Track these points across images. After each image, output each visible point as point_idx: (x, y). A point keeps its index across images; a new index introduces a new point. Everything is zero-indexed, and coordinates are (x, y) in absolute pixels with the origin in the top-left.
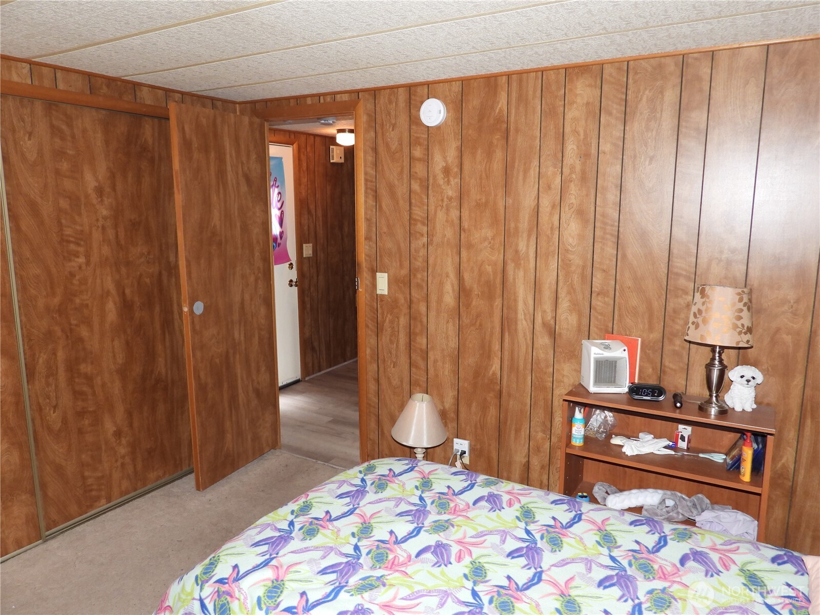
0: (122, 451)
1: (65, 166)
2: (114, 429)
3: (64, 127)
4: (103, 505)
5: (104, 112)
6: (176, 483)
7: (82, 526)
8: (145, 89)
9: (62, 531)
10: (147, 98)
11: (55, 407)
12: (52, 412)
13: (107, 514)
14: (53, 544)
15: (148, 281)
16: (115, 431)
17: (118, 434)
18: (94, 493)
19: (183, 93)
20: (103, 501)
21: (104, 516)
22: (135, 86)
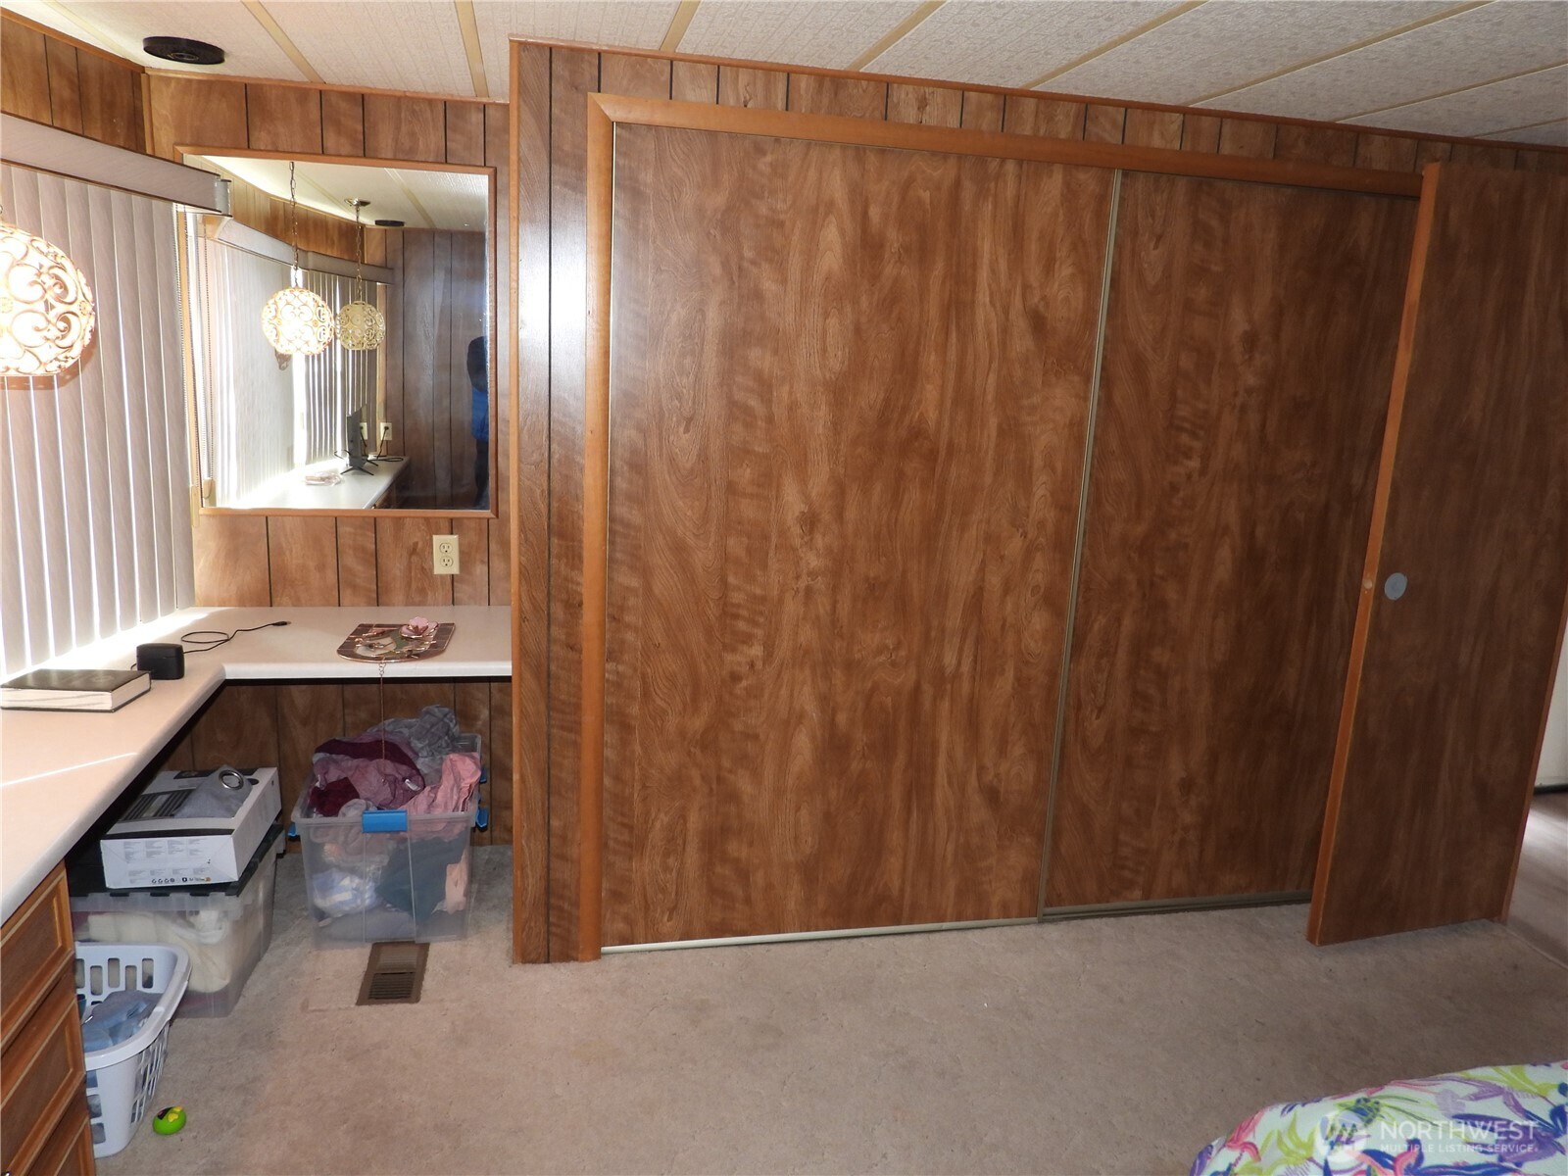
0: (1187, 818)
1: (1202, 293)
2: (1183, 775)
3: (1215, 223)
4: (1135, 898)
5: (1289, 191)
6: (1268, 909)
7: (1097, 920)
8: (1378, 140)
9: (1069, 917)
10: (1377, 156)
11: (1100, 710)
12: (1094, 716)
13: (1140, 917)
14: (1053, 932)
15: (1301, 517)
16: (1183, 779)
17: (1187, 785)
18: (1127, 874)
19: (1453, 142)
20: (1138, 893)
21: (1134, 918)
22: (1359, 134)
